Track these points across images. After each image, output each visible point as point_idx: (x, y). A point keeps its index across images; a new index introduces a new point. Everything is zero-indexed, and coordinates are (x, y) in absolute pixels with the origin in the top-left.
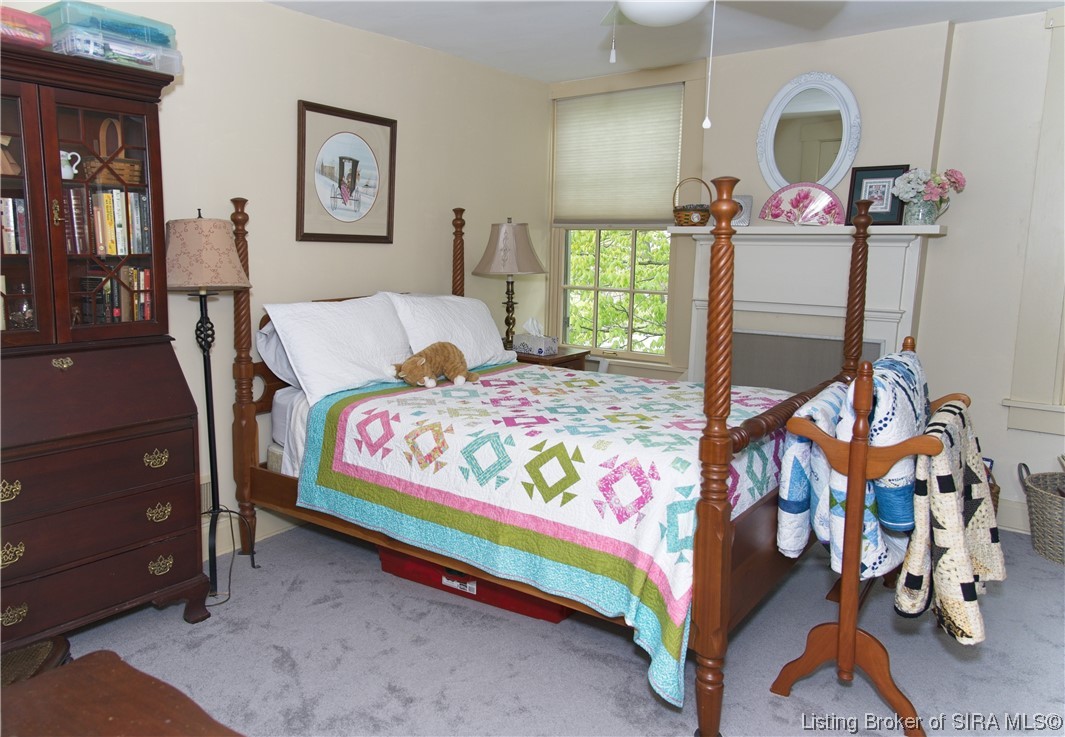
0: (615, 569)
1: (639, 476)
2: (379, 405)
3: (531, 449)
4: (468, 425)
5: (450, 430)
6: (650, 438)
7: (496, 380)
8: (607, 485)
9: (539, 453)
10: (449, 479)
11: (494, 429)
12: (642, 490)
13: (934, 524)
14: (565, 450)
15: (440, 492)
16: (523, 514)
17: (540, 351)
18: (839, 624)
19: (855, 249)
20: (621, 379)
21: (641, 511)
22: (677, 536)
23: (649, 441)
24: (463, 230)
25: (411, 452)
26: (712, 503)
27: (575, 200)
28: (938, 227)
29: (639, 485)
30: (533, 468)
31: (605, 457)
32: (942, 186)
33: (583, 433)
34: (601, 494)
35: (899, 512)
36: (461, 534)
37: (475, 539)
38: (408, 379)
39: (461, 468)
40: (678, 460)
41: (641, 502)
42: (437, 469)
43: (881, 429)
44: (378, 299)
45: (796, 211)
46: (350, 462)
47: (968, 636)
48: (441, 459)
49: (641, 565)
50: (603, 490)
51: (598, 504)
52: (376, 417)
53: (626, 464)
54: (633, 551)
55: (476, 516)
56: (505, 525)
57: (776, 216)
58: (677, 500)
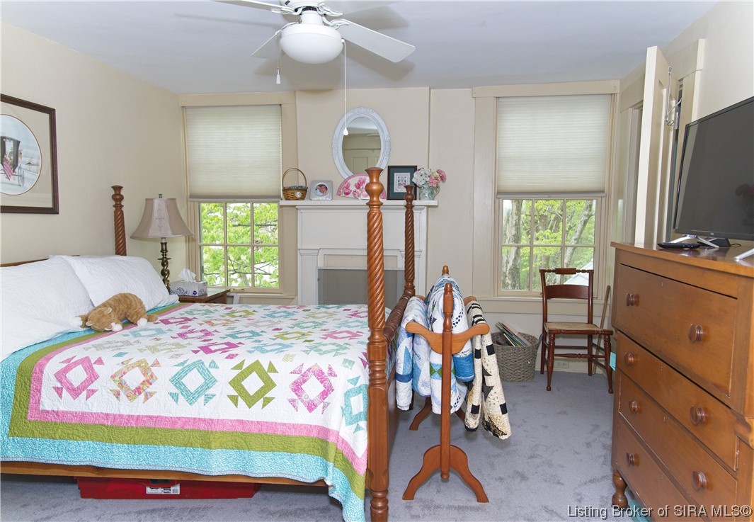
0: (310, 446)
1: (320, 376)
2: (77, 352)
3: (233, 369)
4: (172, 357)
5: (157, 364)
6: (320, 348)
7: (172, 318)
8: (298, 386)
9: (240, 371)
10: (161, 404)
11: (195, 358)
12: (324, 386)
13: (485, 373)
14: (262, 366)
15: (151, 417)
16: (231, 421)
17: (195, 292)
18: (441, 445)
19: (407, 214)
20: (268, 308)
21: (326, 400)
22: (351, 413)
23: (321, 350)
24: (122, 203)
25: (118, 389)
26: (378, 387)
27: (204, 182)
28: (437, 201)
29: (322, 382)
30: (236, 383)
31: (294, 365)
32: (436, 179)
33: (271, 351)
34: (294, 394)
35: (468, 370)
36: (174, 448)
37: (189, 450)
38: (94, 326)
39: (171, 394)
40: (346, 361)
41: (325, 394)
42: (147, 398)
43: (457, 323)
44: (54, 262)
45: (358, 190)
46: (48, 408)
47: (505, 434)
48: (150, 389)
49: (332, 439)
50: (295, 390)
51: (292, 401)
52: (76, 364)
53: (310, 369)
54: (325, 431)
55: (187, 430)
56: (216, 432)
57: (347, 194)
58: (349, 388)
